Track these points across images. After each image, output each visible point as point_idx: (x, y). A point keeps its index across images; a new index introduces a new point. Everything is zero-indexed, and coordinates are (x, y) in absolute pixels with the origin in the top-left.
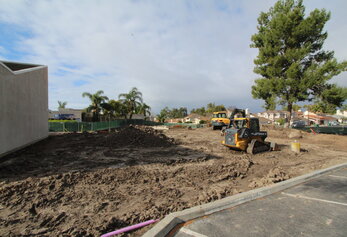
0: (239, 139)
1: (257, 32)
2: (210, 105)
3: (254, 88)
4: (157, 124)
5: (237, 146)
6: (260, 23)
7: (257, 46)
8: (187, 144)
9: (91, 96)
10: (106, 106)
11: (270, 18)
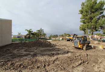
0: (80, 44)
1: (81, 9)
2: (65, 34)
3: (80, 27)
4: (48, 40)
5: (79, 47)
6: (82, 6)
7: (81, 13)
8: (58, 46)
9: (28, 31)
10: (33, 34)
11: (85, 4)
